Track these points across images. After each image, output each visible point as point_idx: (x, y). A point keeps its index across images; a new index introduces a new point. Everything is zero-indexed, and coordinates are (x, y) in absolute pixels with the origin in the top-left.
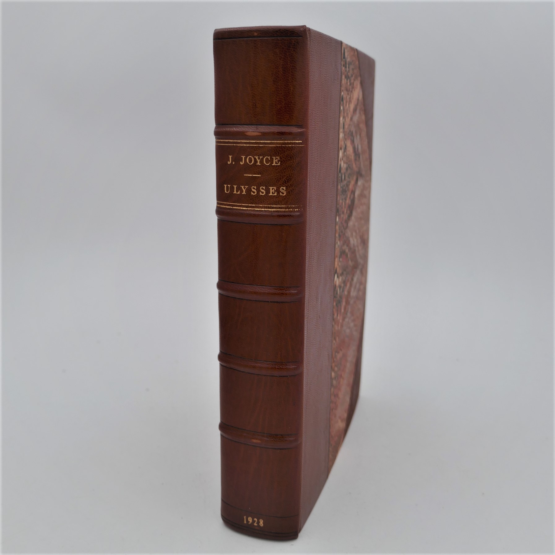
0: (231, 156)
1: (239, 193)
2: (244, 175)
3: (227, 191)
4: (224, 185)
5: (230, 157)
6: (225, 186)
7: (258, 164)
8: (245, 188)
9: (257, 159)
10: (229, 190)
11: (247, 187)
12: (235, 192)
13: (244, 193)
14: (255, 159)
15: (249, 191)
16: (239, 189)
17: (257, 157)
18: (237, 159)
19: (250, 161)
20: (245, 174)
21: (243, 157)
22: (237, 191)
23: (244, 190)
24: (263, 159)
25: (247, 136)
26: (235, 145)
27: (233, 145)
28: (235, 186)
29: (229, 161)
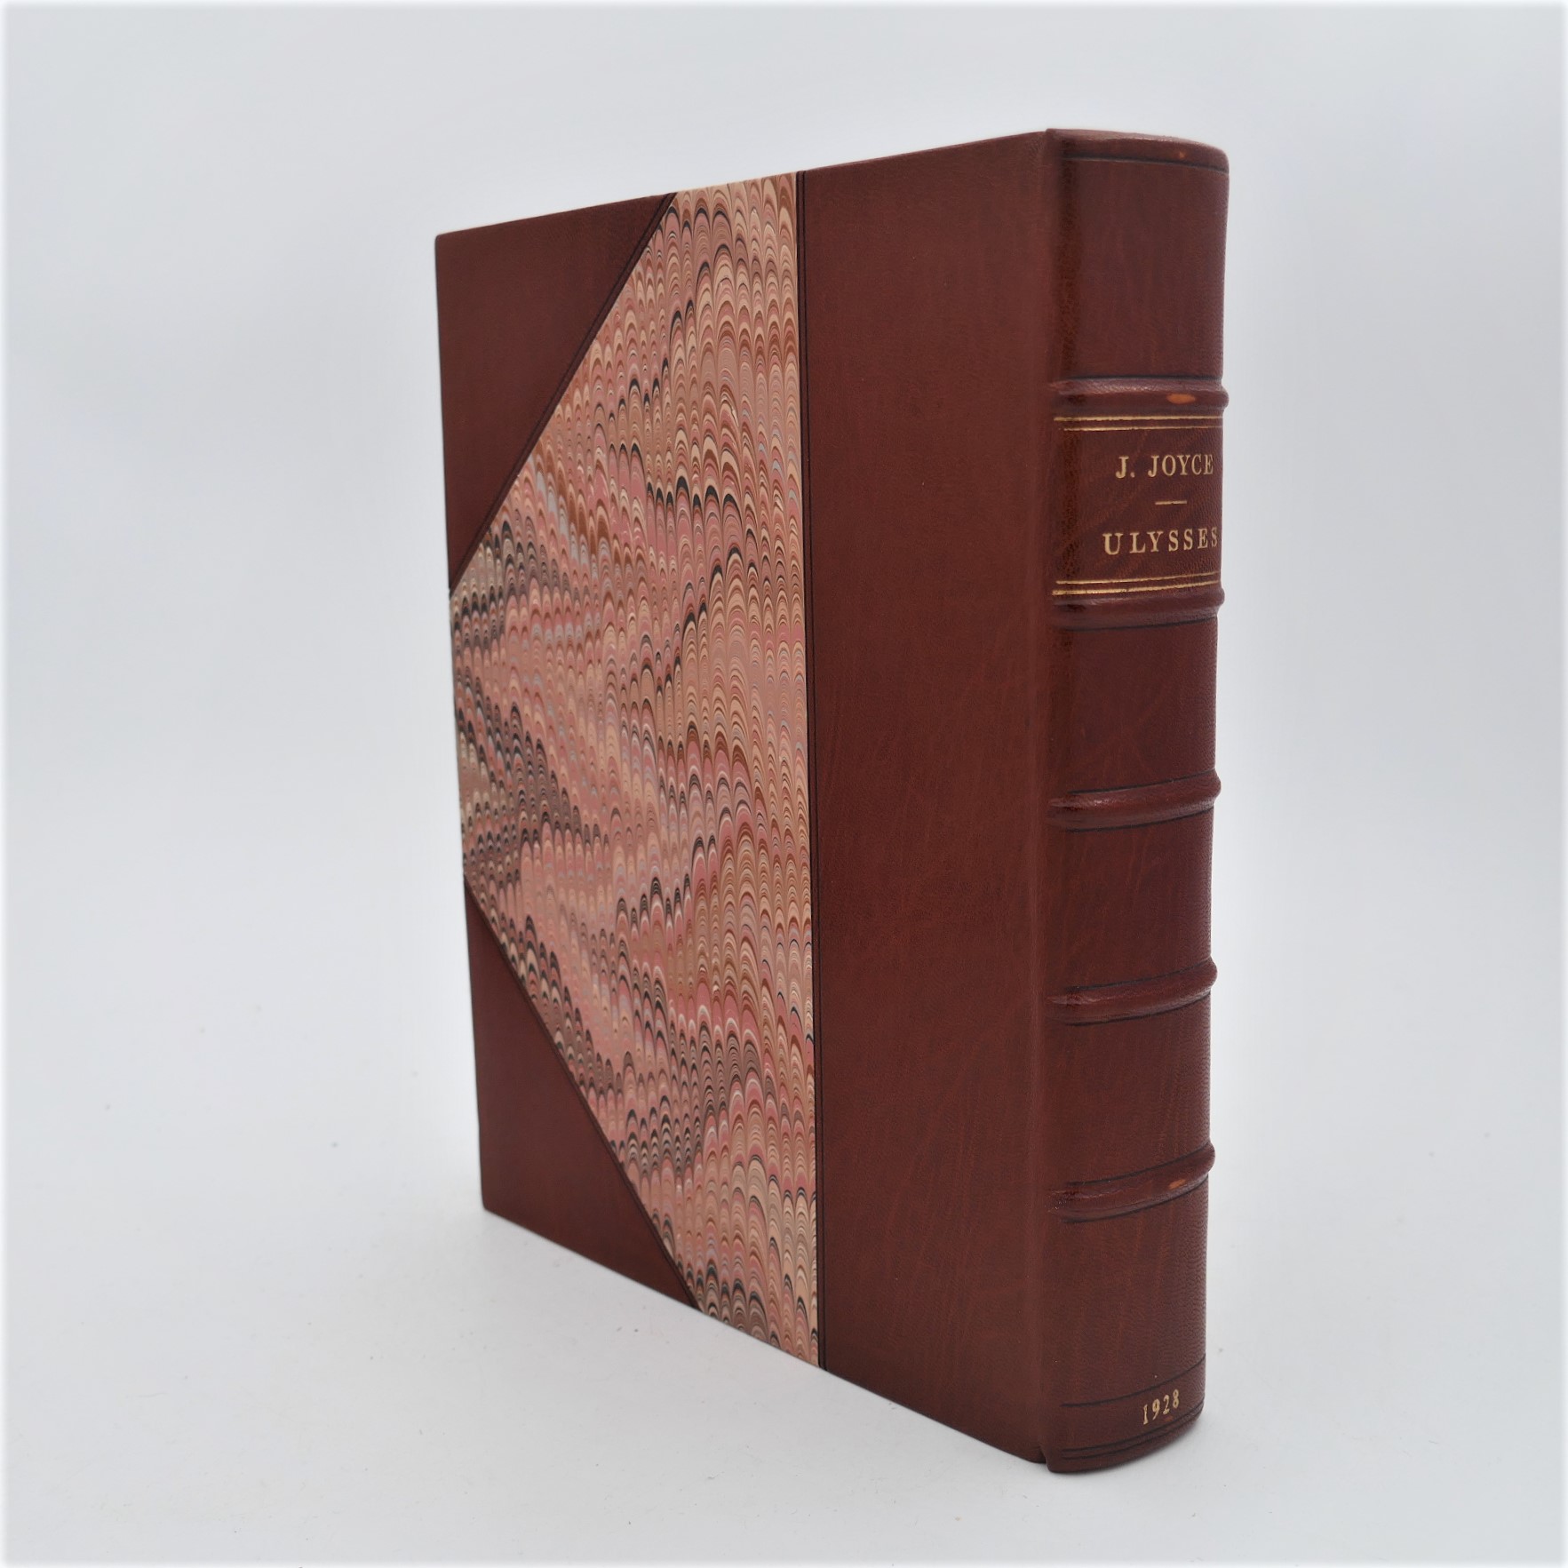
0: (1127, 458)
1: (1143, 550)
2: (1157, 503)
3: (1113, 547)
4: (1104, 535)
5: (1124, 459)
6: (1107, 536)
7: (1184, 473)
8: (1156, 535)
9: (1182, 461)
10: (1119, 545)
11: (1160, 533)
12: (1135, 550)
13: (1155, 549)
14: (1178, 460)
15: (1164, 542)
16: (1144, 540)
17: (1181, 457)
18: (1140, 465)
19: (1169, 468)
20: (1157, 501)
21: (1155, 458)
22: (1139, 547)
23: (1155, 542)
24: (1190, 460)
25: (1171, 404)
26: (1136, 428)
27: (1131, 428)
28: (1135, 535)
29: (1120, 470)
